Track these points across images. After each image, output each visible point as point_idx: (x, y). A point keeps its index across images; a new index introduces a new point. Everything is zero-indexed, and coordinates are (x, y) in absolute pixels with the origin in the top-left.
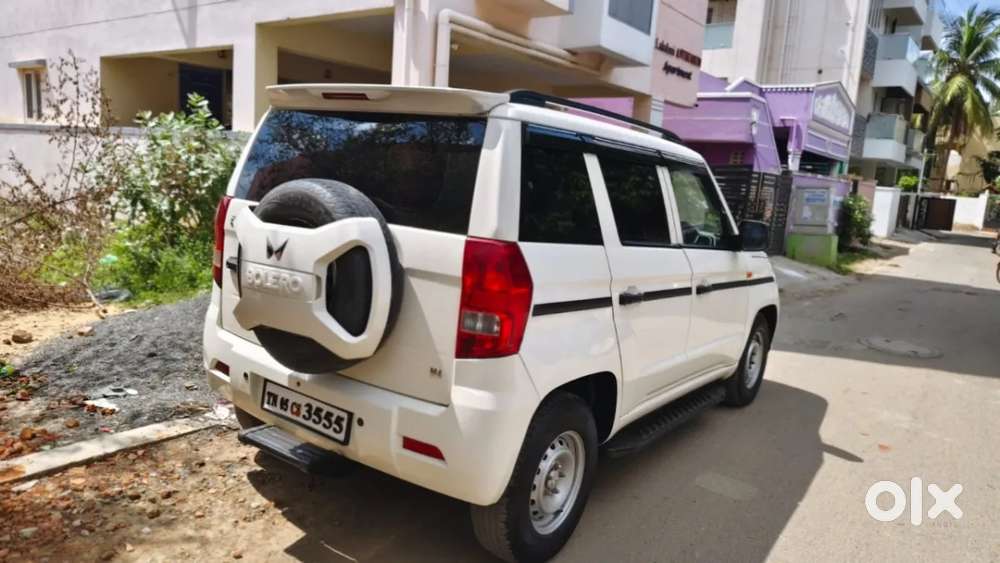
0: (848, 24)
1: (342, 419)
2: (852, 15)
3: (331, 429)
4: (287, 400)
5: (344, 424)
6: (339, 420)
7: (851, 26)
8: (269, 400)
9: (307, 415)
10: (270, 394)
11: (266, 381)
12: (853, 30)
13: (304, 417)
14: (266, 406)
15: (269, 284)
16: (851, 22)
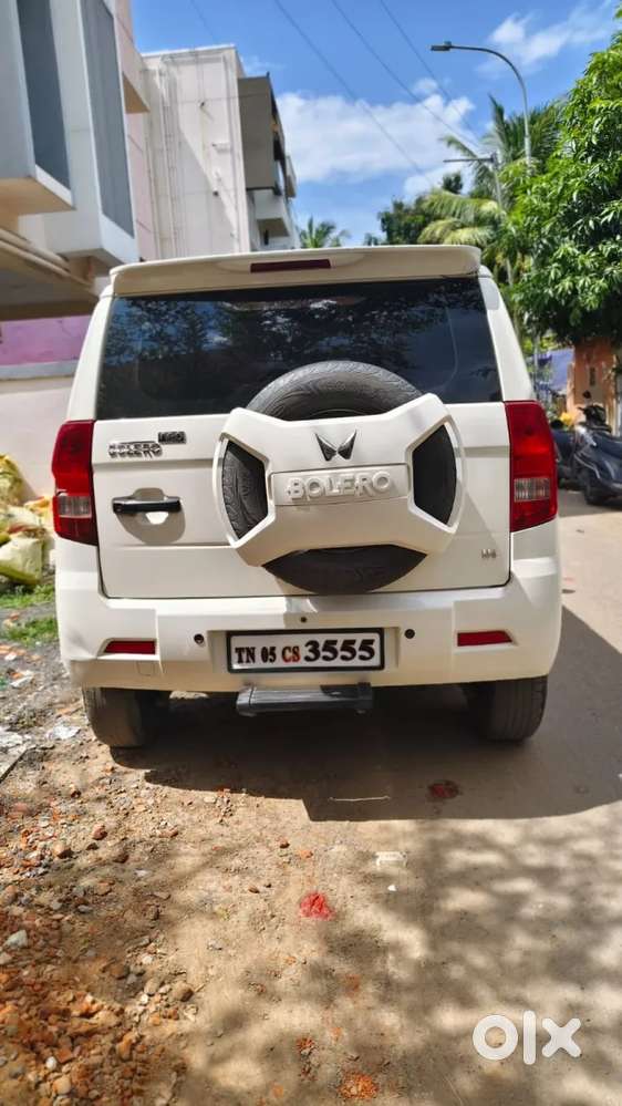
0: (232, 235)
1: (371, 642)
2: (235, 225)
3: (357, 658)
4: (273, 649)
5: (376, 647)
6: (366, 645)
7: (236, 236)
8: (240, 656)
9: (312, 655)
10: (239, 651)
11: (230, 634)
12: (239, 240)
13: (307, 659)
14: (236, 666)
15: (335, 491)
16: (235, 232)
